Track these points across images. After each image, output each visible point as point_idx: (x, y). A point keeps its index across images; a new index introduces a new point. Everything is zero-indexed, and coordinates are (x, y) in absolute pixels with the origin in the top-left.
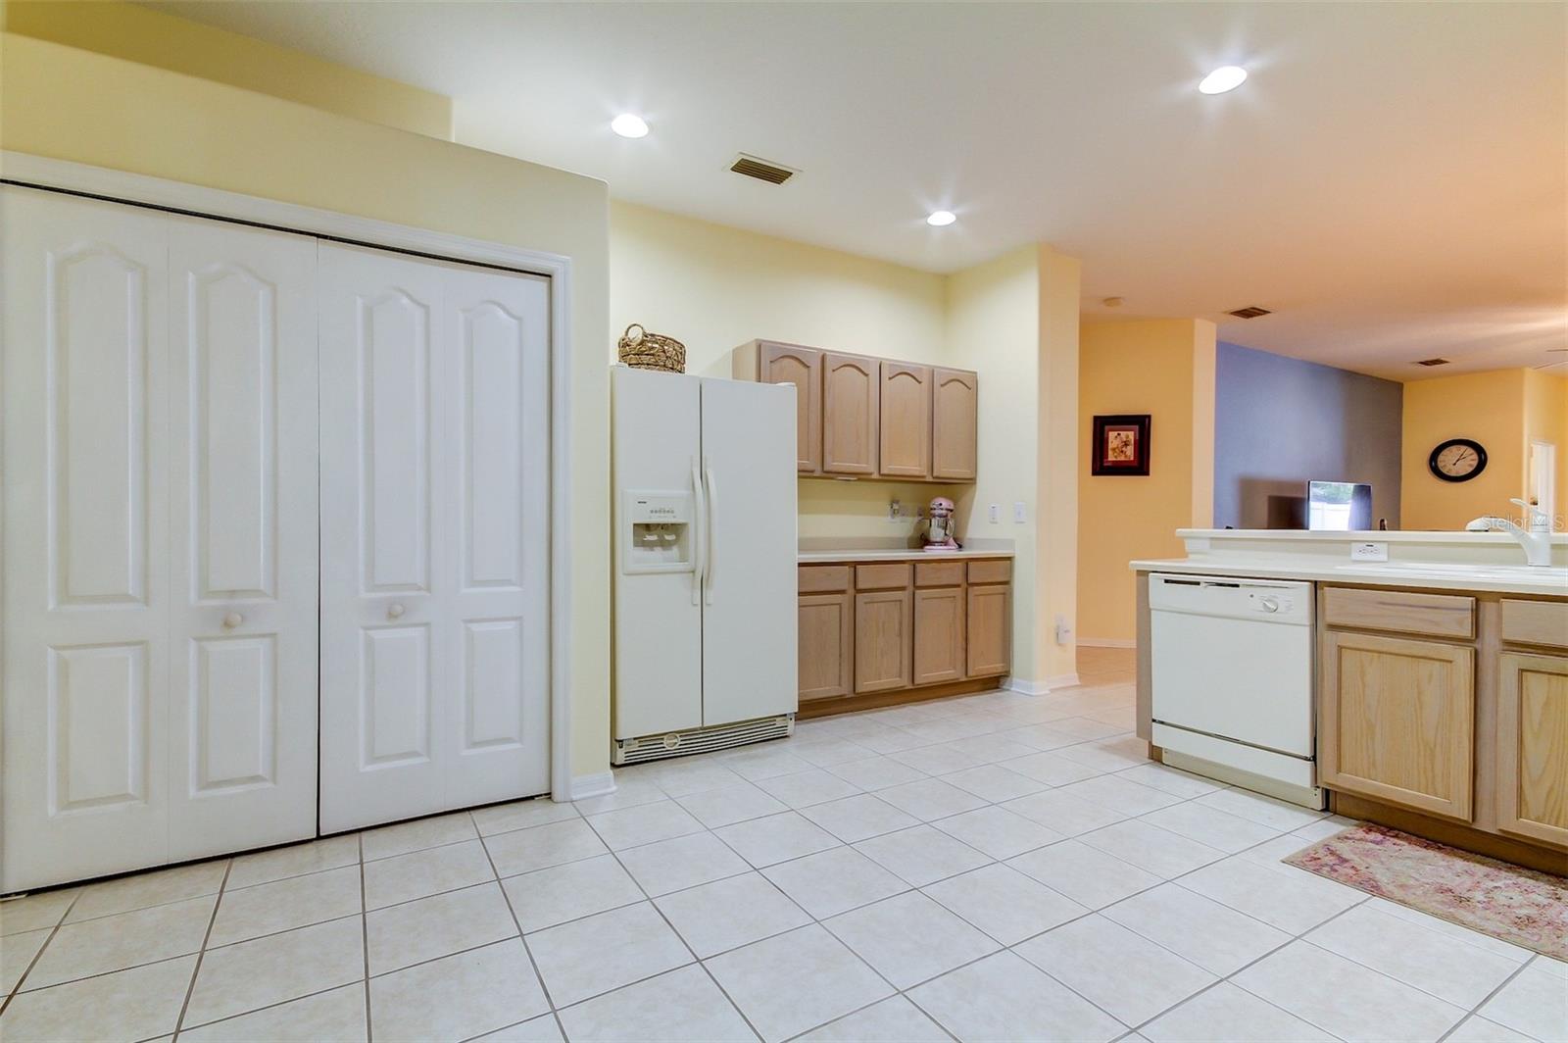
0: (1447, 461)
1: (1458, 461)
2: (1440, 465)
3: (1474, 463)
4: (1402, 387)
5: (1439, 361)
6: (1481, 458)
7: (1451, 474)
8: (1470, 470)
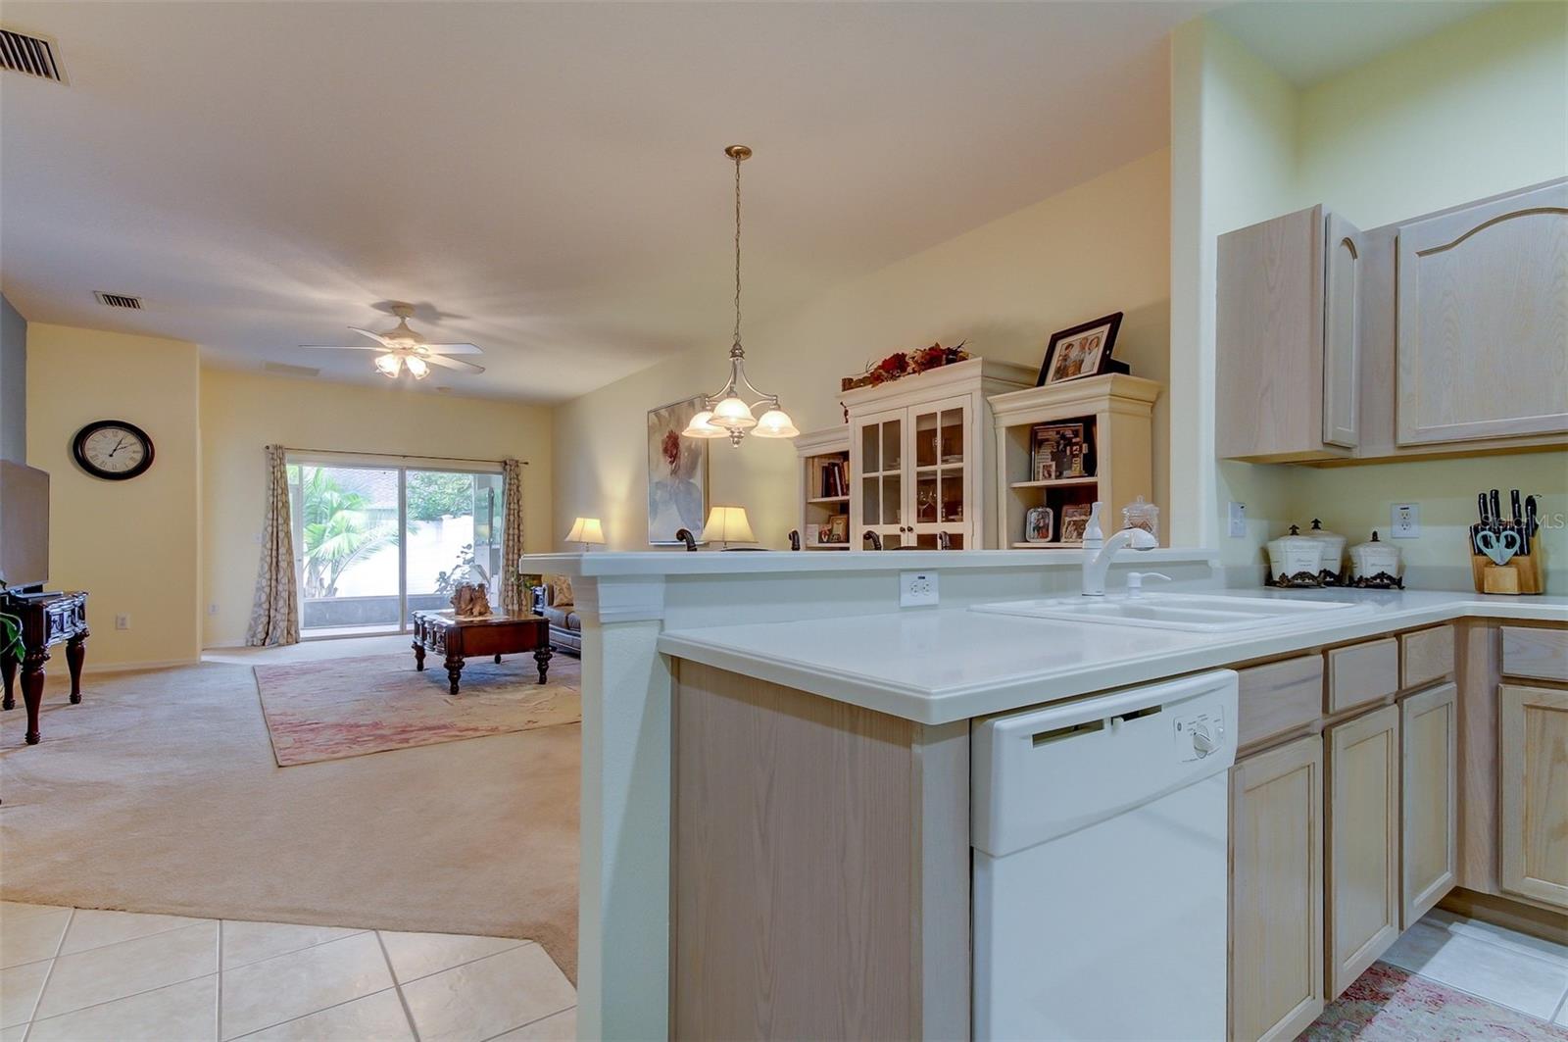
0: (98, 448)
1: (114, 451)
2: (88, 452)
3: (139, 457)
4: (26, 326)
5: (130, 302)
6: (146, 452)
7: (108, 468)
8: (132, 465)
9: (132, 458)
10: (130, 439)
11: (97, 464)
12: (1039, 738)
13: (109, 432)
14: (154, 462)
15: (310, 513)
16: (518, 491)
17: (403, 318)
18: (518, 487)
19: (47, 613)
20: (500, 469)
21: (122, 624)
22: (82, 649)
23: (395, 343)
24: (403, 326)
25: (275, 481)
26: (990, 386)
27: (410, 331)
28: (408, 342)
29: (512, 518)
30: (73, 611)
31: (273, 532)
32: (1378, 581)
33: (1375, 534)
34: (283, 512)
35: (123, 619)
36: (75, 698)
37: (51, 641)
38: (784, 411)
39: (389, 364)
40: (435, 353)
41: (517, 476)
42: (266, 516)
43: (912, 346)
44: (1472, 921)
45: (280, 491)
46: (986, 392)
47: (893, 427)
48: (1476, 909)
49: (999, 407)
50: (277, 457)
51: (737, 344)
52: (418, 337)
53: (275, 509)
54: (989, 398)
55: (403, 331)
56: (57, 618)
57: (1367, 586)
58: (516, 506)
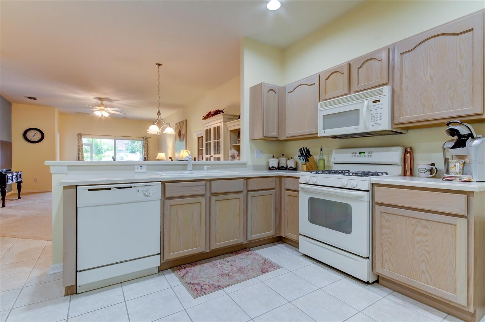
0: (30, 135)
1: (34, 136)
2: (28, 137)
3: (40, 137)
4: (11, 104)
5: (35, 99)
6: (42, 136)
7: (32, 140)
8: (39, 139)
9: (38, 138)
10: (38, 133)
11: (29, 139)
12: (89, 190)
13: (32, 131)
14: (44, 139)
15: (98, 151)
16: (147, 145)
17: (102, 101)
18: (147, 144)
19: (7, 176)
20: (143, 139)
21: (36, 180)
22: (21, 186)
23: (99, 108)
24: (102, 103)
25: (79, 143)
26: (226, 120)
27: (104, 105)
28: (103, 108)
29: (146, 153)
30: (17, 176)
31: (79, 157)
32: (290, 169)
33: (292, 157)
34: (81, 151)
35: (36, 179)
36: (19, 198)
37: (8, 183)
38: (171, 127)
39: (98, 113)
40: (111, 111)
41: (147, 141)
42: (77, 152)
43: (212, 110)
44: (285, 244)
45: (80, 146)
46: (224, 122)
47: (210, 130)
48: (287, 241)
49: (228, 126)
50: (80, 136)
51: (159, 111)
52: (106, 106)
53: (79, 150)
54: (225, 123)
55: (102, 105)
56: (11, 177)
57: (288, 170)
58: (147, 150)
